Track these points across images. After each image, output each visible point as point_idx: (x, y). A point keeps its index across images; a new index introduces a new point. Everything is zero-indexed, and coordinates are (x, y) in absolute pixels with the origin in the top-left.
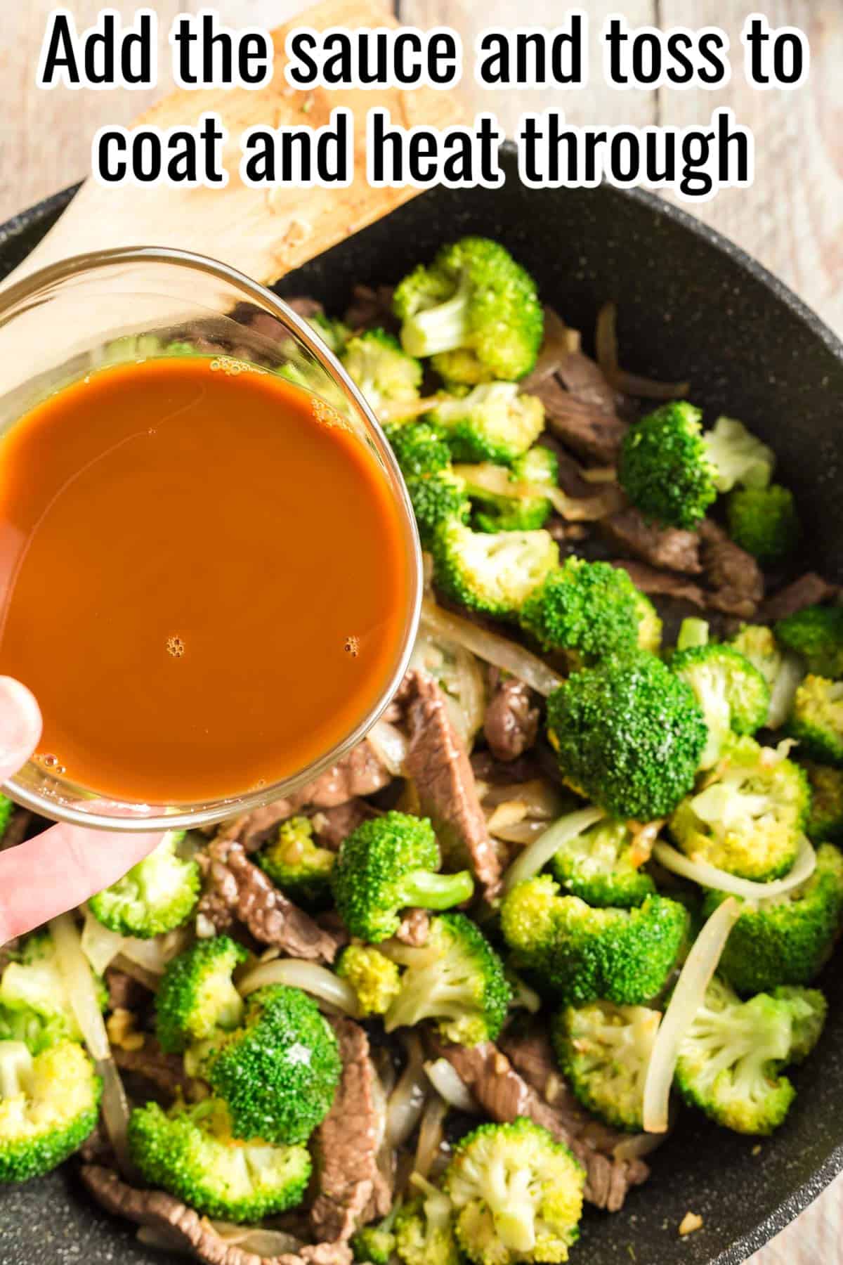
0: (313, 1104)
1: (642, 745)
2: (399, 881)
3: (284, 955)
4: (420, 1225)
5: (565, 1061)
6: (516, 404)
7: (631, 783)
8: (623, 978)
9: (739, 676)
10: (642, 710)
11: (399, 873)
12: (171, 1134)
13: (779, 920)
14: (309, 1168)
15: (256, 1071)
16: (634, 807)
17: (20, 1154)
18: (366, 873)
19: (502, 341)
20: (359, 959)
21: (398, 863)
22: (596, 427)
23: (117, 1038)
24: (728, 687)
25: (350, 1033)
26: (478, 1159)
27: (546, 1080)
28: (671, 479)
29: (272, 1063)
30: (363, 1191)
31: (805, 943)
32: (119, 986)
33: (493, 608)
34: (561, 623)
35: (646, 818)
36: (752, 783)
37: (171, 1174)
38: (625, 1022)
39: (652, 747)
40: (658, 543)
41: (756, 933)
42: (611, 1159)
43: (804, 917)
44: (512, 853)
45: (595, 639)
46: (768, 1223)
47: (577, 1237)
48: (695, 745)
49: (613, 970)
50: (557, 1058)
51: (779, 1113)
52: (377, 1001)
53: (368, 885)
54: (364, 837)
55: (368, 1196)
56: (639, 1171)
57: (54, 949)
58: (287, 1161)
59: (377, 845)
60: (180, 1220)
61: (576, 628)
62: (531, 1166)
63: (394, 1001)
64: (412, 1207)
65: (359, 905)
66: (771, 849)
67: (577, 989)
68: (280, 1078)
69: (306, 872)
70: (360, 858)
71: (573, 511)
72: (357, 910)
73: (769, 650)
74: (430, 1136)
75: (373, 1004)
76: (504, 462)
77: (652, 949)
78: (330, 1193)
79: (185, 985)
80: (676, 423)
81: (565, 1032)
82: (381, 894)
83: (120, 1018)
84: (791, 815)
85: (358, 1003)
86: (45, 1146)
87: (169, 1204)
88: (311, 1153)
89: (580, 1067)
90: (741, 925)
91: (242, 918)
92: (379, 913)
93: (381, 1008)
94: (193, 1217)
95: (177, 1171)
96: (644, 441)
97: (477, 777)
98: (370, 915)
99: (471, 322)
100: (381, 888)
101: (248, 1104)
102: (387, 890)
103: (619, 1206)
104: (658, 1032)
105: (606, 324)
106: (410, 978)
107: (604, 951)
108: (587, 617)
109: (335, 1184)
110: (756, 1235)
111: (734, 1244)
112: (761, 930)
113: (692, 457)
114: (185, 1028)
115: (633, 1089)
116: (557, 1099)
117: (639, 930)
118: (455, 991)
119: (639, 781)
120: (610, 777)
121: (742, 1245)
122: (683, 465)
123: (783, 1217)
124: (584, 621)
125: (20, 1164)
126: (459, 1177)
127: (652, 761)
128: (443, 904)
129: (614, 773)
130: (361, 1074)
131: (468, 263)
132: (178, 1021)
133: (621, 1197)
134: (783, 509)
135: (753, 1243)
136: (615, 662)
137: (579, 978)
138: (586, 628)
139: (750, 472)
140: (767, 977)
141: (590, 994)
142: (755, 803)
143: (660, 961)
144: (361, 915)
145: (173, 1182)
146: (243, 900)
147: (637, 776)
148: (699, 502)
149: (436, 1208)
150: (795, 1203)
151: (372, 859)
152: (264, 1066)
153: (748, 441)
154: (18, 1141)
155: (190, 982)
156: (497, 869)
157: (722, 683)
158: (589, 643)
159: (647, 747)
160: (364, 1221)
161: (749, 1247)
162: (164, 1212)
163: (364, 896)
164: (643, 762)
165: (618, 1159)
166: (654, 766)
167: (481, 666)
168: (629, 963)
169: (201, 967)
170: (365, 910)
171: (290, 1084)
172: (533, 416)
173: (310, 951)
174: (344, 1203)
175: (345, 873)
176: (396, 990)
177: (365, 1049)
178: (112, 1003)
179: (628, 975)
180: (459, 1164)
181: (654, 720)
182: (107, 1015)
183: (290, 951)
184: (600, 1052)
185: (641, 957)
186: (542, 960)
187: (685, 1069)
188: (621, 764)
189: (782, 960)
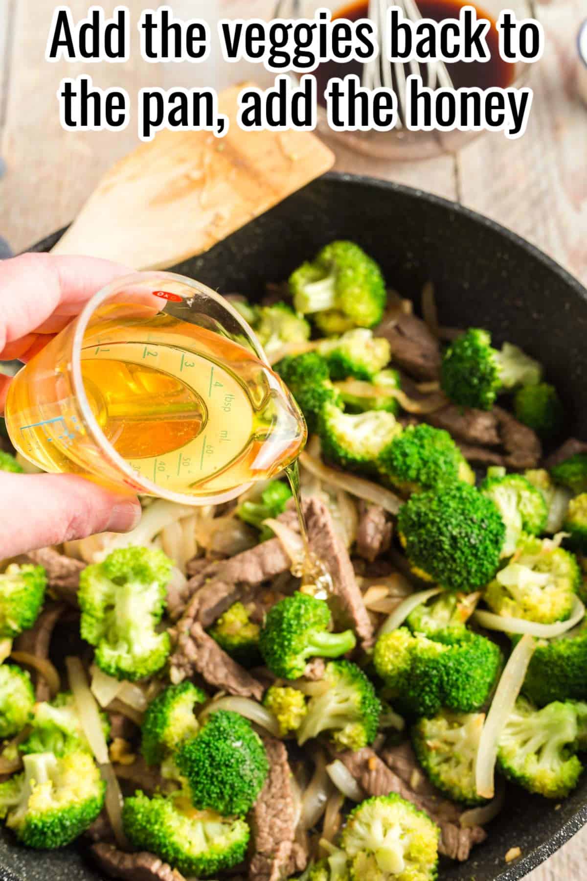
0: (247, 781)
1: (460, 533)
2: (304, 633)
3: (228, 694)
4: (326, 873)
5: (422, 757)
6: (371, 342)
7: (454, 560)
8: (458, 688)
9: (526, 494)
10: (459, 511)
11: (304, 628)
12: (150, 807)
13: (562, 649)
14: (248, 836)
15: (207, 754)
16: (457, 578)
17: (49, 820)
18: (282, 630)
19: (358, 300)
20: (279, 694)
21: (303, 621)
22: (424, 356)
23: (116, 756)
24: (518, 503)
25: (274, 746)
26: (364, 820)
27: (411, 773)
28: (472, 374)
29: (217, 749)
30: (285, 848)
31: (582, 665)
32: (117, 721)
33: (358, 457)
34: (404, 463)
35: (467, 588)
36: (539, 566)
37: (151, 835)
38: (461, 725)
39: (467, 535)
40: (469, 424)
41: (547, 659)
42: (459, 826)
43: (579, 646)
44: (380, 619)
45: (428, 474)
46: (562, 832)
47: (436, 875)
48: (496, 535)
49: (450, 682)
50: (417, 757)
51: (571, 778)
52: (290, 720)
53: (284, 638)
54: (279, 607)
55: (289, 853)
56: (479, 833)
57: (74, 700)
58: (233, 830)
59: (288, 611)
60: (158, 870)
61: (414, 466)
62: (401, 824)
63: (304, 719)
64: (321, 863)
65: (279, 652)
66: (553, 605)
67: (427, 698)
68: (223, 759)
69: (243, 641)
70: (277, 622)
71: (412, 407)
72: (277, 656)
73: (546, 484)
74: (332, 819)
75: (288, 722)
76: (365, 377)
77: (476, 668)
78: (262, 850)
79: (161, 712)
80: (472, 339)
81: (422, 737)
82: (293, 643)
83: (118, 745)
84: (566, 584)
85: (278, 723)
86: (66, 815)
87: (150, 859)
88: (250, 826)
89: (433, 761)
90: (537, 654)
91: (199, 670)
92: (293, 657)
93: (294, 724)
94: (167, 869)
95: (156, 832)
96: (454, 355)
97: (357, 574)
98: (287, 658)
99: (338, 291)
100: (293, 638)
101: (202, 778)
102: (297, 640)
103: (466, 857)
104: (484, 728)
105: (428, 296)
106: (313, 704)
107: (443, 669)
108: (422, 459)
109: (266, 843)
110: (554, 840)
111: (539, 847)
112: (551, 656)
113: (484, 358)
114: (160, 741)
115: (470, 773)
116: (419, 786)
117: (466, 654)
118: (342, 708)
119: (460, 558)
120: (439, 556)
121: (545, 847)
122: (478, 363)
123: (572, 827)
124: (420, 462)
125: (48, 828)
126: (352, 836)
127: (467, 544)
128: (334, 653)
129: (442, 553)
130: (283, 771)
131: (335, 256)
132: (157, 736)
133: (467, 851)
134: (550, 397)
135: (552, 846)
136: (441, 485)
137: (427, 689)
138: (421, 466)
139: (526, 376)
140: (558, 691)
141: (436, 702)
142: (542, 578)
143: (482, 677)
144: (281, 659)
145: (153, 840)
146: (201, 657)
147: (458, 554)
148: (492, 388)
149: (336, 860)
150: (579, 818)
151: (286, 620)
152: (212, 750)
153: (524, 358)
154: (47, 811)
155: (165, 710)
156: (371, 629)
157: (514, 499)
158: (423, 478)
159: (463, 535)
160: (287, 874)
161: (549, 849)
162: (147, 865)
163: (282, 646)
164: (461, 544)
165: (463, 825)
166: (469, 547)
167: (354, 500)
168: (461, 676)
169: (171, 700)
170: (283, 656)
171: (230, 764)
172: (382, 351)
173: (245, 692)
174: (272, 857)
175: (268, 633)
176: (303, 711)
177: (285, 755)
178: (113, 734)
179: (461, 686)
180: (351, 826)
181: (467, 517)
182: (109, 742)
183: (231, 691)
184: (446, 748)
185: (469, 672)
186: (402, 680)
187: (505, 753)
188: (447, 547)
189: (566, 676)
